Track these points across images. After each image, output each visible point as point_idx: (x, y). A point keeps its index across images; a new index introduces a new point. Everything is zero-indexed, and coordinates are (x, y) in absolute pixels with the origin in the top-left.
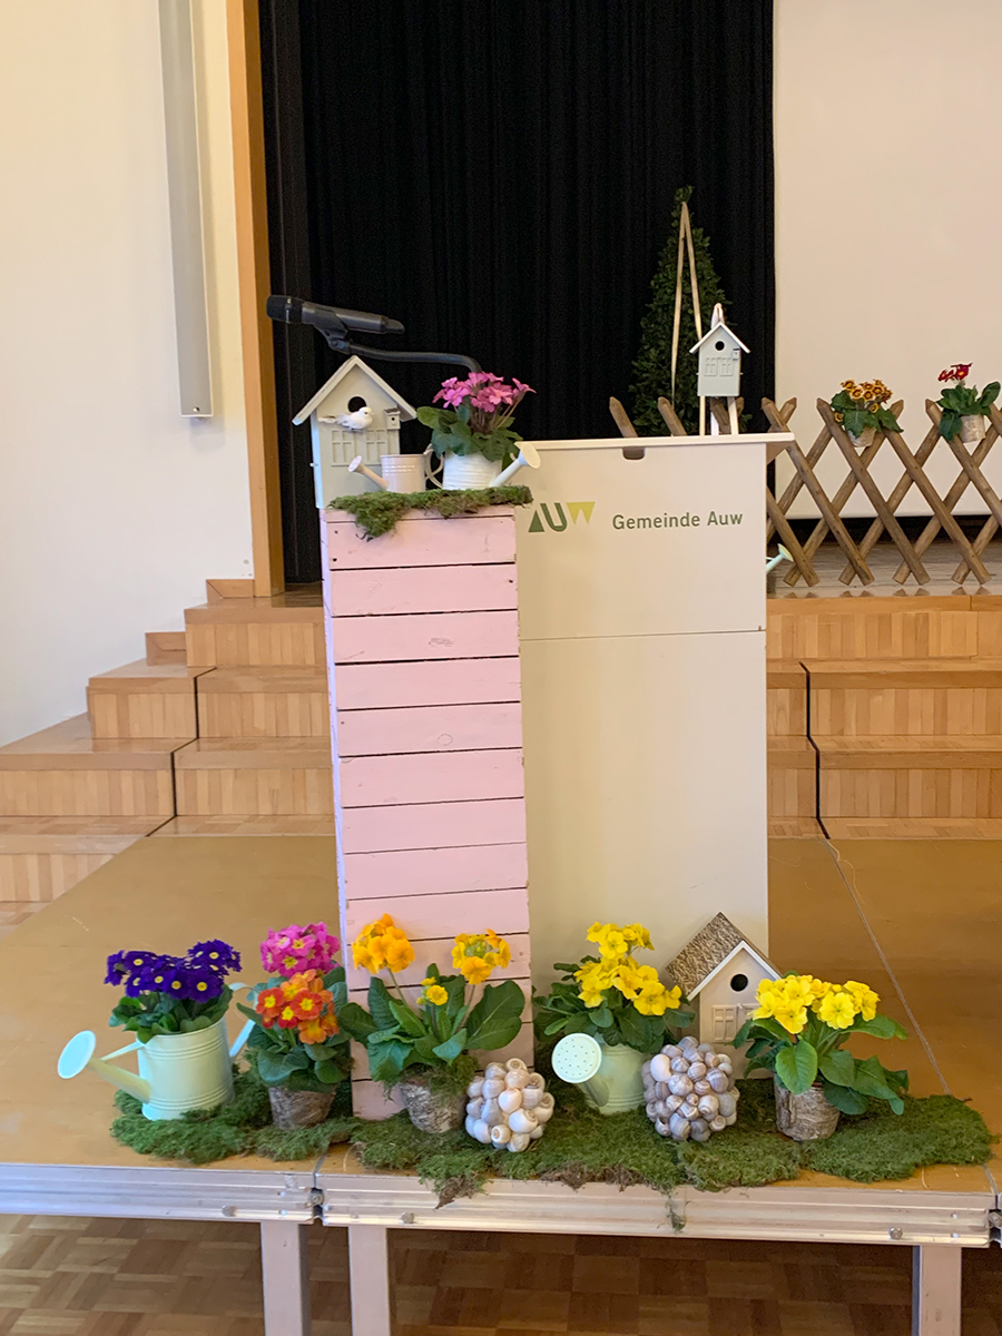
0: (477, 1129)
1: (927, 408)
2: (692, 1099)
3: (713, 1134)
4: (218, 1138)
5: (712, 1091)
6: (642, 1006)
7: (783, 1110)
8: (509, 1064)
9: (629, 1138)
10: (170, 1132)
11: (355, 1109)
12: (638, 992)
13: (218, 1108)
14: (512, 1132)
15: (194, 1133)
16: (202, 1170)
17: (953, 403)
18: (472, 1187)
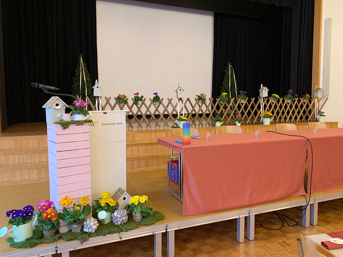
0: (86, 230)
1: (132, 99)
2: (121, 218)
3: (124, 223)
4: (35, 242)
5: (124, 216)
6: (111, 205)
7: (134, 218)
8: (90, 218)
9: (111, 227)
10: (24, 243)
11: (60, 232)
12: (110, 202)
13: (32, 237)
14: (92, 229)
15: (29, 242)
16: (33, 249)
17: (136, 99)
18: (87, 240)
